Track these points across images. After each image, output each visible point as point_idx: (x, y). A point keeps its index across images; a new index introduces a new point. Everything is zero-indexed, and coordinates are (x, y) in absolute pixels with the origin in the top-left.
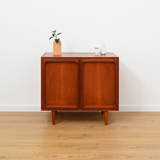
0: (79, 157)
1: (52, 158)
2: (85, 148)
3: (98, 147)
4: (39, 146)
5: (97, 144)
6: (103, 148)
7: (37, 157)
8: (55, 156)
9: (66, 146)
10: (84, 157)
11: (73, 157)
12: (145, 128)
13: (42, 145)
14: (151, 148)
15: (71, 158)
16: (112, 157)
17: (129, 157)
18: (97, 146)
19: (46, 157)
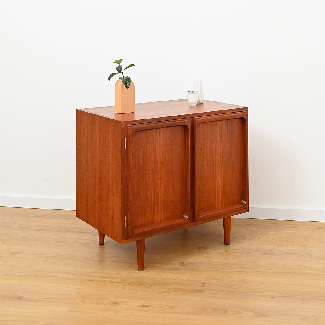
0: (162, 307)
1: (110, 306)
2: (177, 289)
3: (203, 291)
4: (90, 280)
5: (204, 285)
6: (214, 293)
7: (82, 302)
8: (116, 303)
9: (141, 285)
10: (172, 308)
11: (149, 306)
12: (310, 257)
13: (97, 279)
14: (311, 299)
15: (145, 308)
16: (226, 312)
17: (259, 314)
18: (203, 288)
19: (98, 304)
